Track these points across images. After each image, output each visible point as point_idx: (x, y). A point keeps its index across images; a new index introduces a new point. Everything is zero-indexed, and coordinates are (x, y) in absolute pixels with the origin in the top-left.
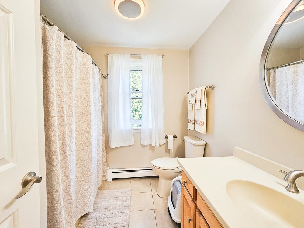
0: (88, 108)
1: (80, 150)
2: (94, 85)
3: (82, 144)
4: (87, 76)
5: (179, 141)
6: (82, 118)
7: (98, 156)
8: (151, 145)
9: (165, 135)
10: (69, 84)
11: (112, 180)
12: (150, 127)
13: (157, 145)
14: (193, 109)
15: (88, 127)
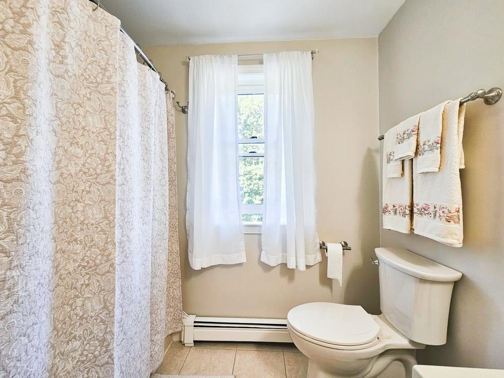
0: (107, 163)
1: (79, 285)
2: (145, 116)
3: (84, 267)
4: (107, 74)
5: (356, 257)
6: (89, 192)
7: (155, 292)
8: (286, 264)
9: (318, 242)
10: (10, 71)
11: (193, 345)
12: (283, 221)
13: (302, 267)
14: (403, 175)
15: (106, 218)
